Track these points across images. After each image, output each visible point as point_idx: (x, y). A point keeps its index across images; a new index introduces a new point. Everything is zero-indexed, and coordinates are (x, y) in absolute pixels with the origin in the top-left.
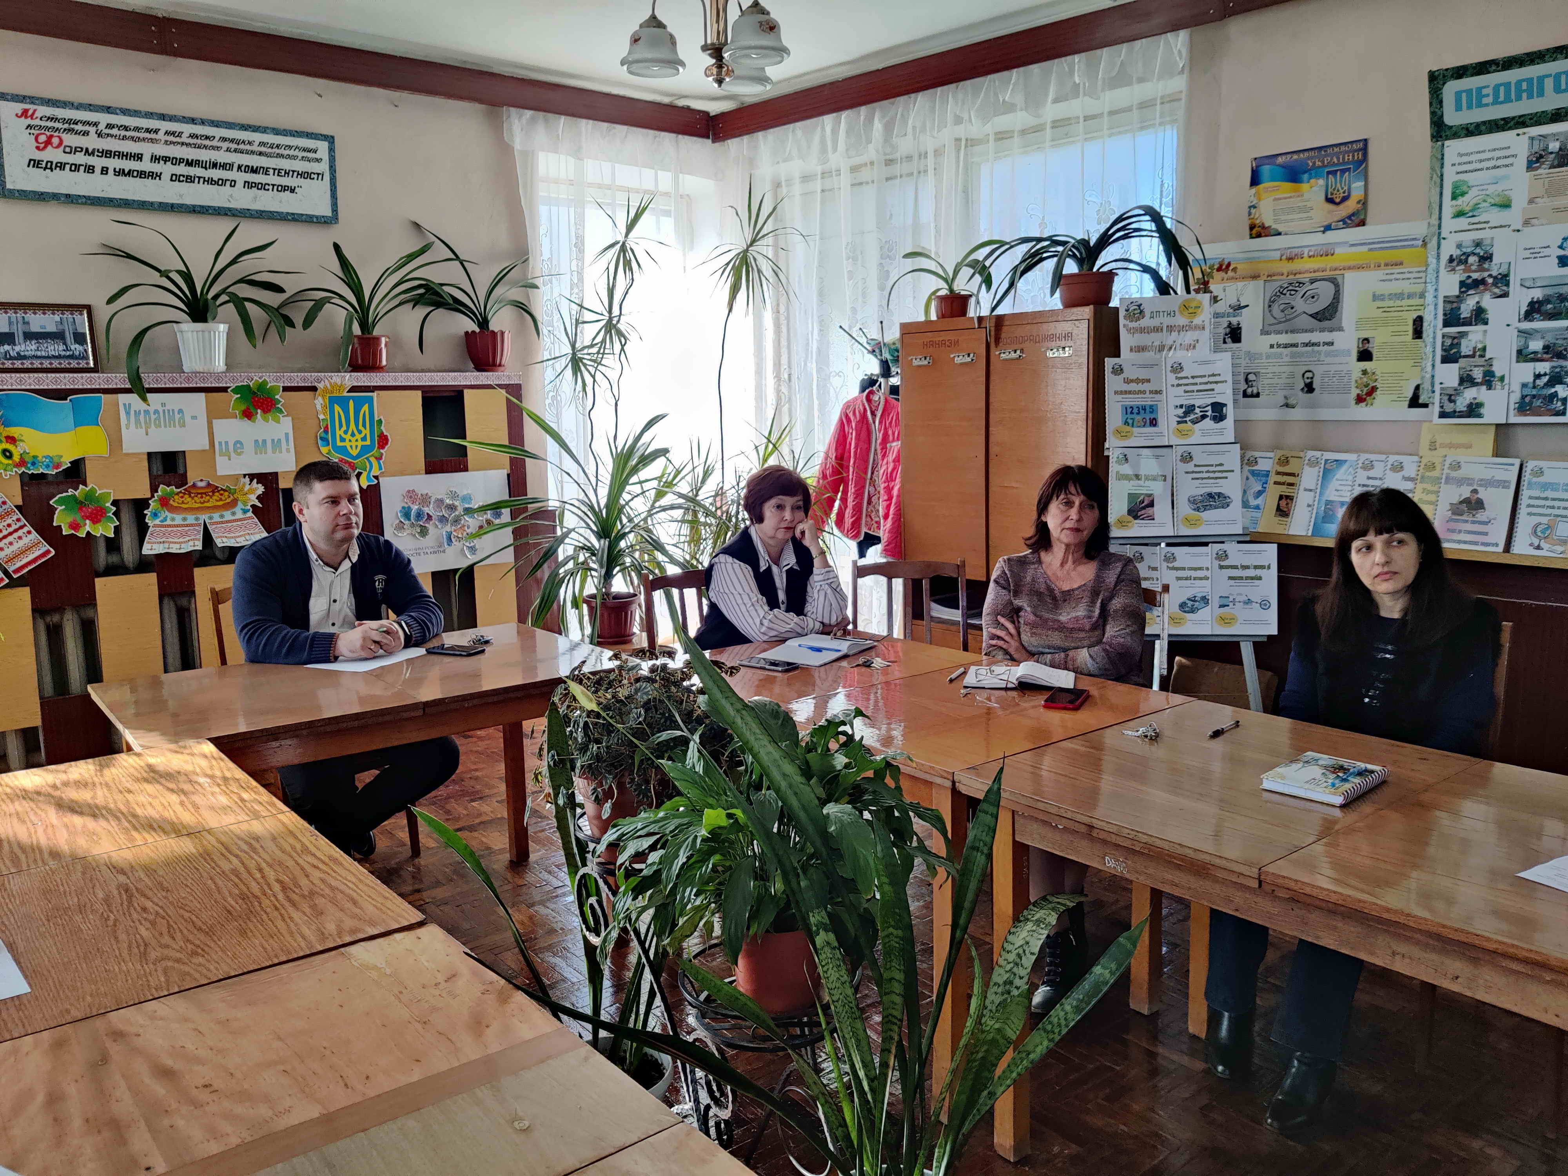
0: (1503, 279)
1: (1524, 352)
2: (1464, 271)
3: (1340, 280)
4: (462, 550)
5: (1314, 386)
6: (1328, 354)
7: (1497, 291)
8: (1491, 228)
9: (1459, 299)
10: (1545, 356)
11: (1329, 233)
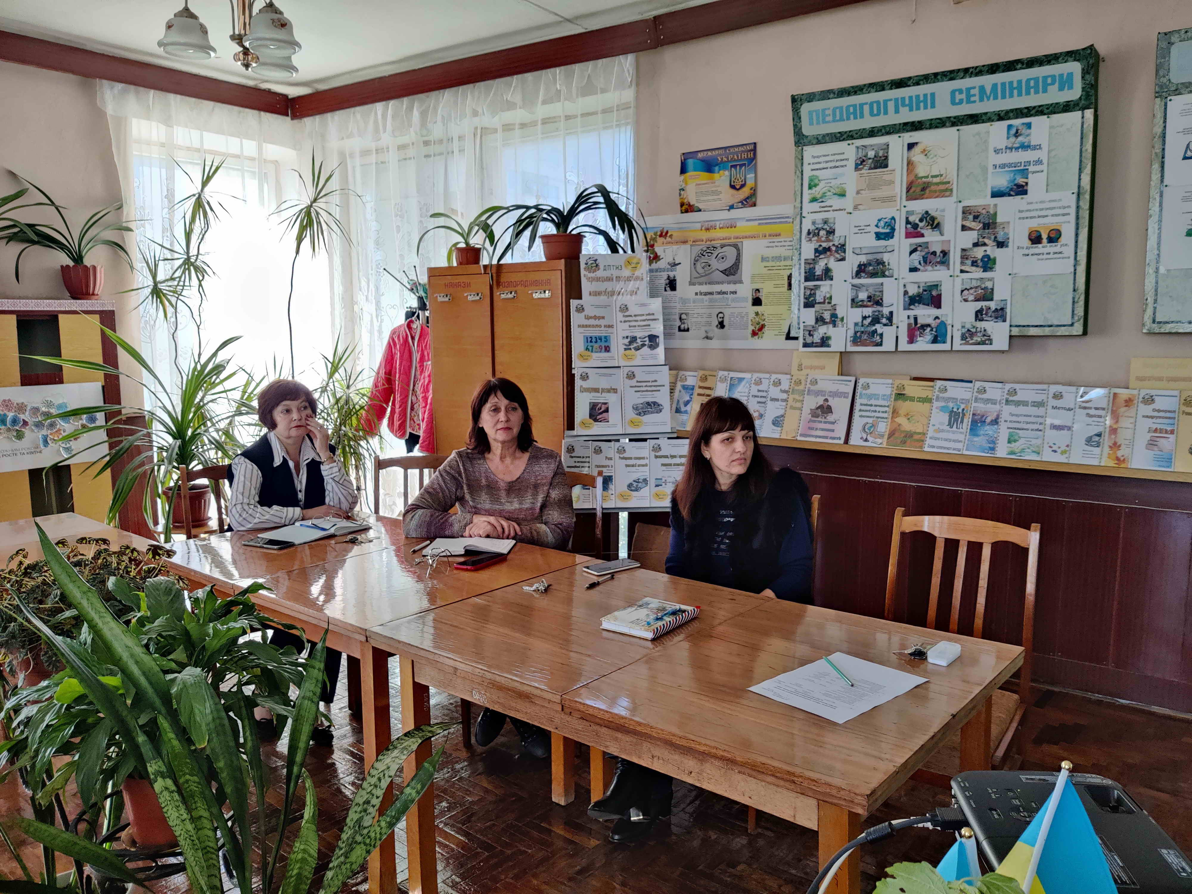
0: (842, 248)
1: (856, 300)
2: (817, 241)
3: (740, 245)
4: (59, 450)
5: (725, 323)
6: (733, 300)
7: (838, 256)
8: (834, 210)
9: (815, 261)
10: (869, 304)
11: (732, 211)
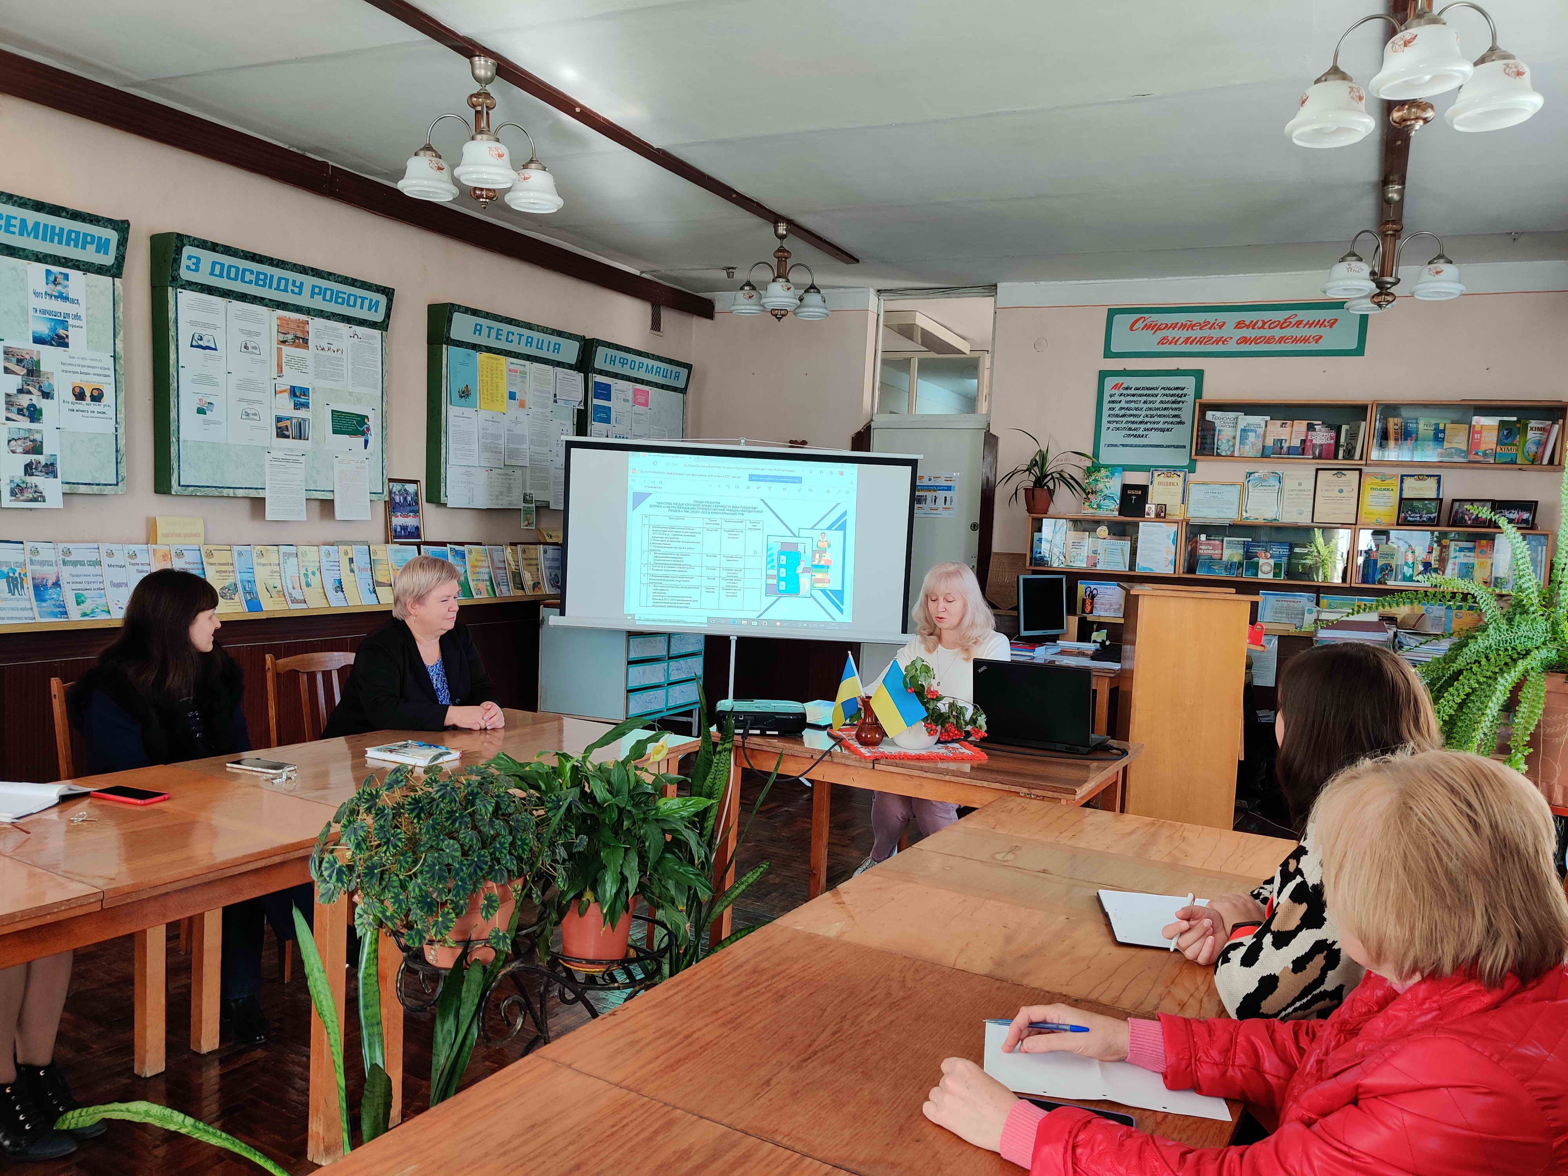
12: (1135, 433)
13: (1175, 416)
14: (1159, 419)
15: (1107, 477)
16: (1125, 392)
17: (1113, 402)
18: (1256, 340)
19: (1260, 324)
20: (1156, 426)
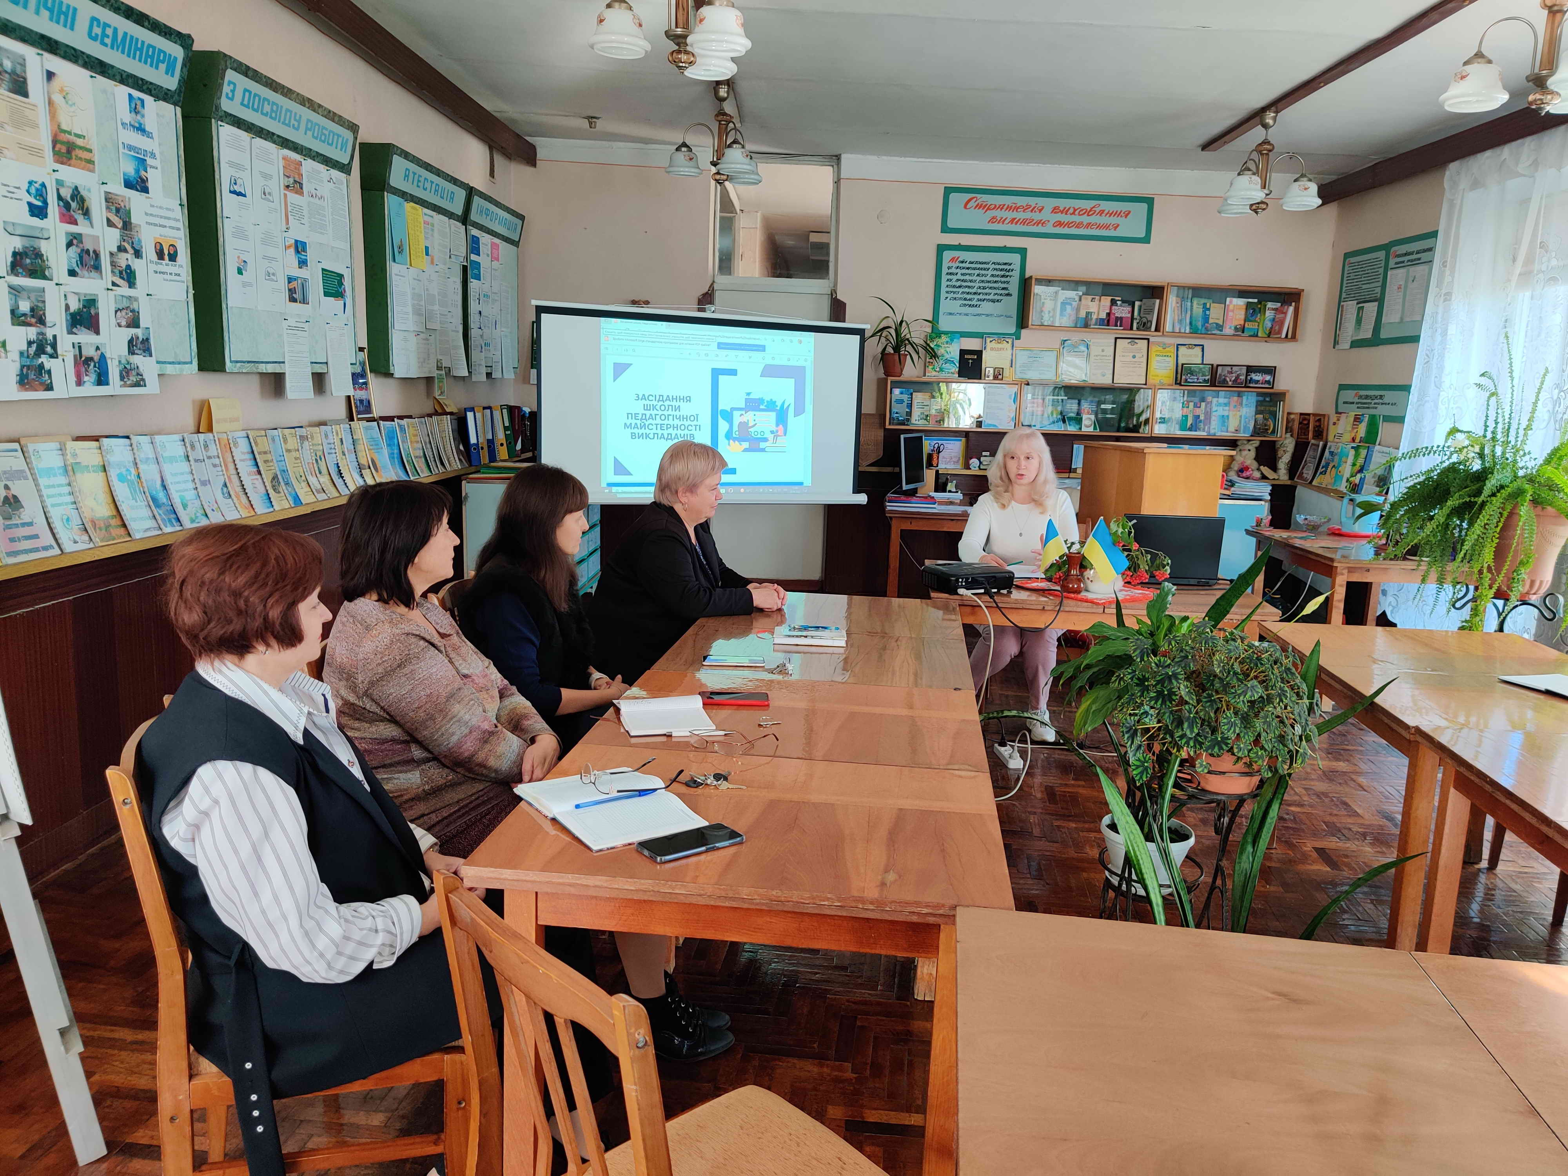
1: (16, 312)
10: (33, 320)
12: (970, 303)
13: (1003, 289)
14: (990, 291)
15: (947, 343)
16: (961, 265)
17: (951, 274)
18: (1068, 225)
19: (1071, 211)
20: (987, 297)
